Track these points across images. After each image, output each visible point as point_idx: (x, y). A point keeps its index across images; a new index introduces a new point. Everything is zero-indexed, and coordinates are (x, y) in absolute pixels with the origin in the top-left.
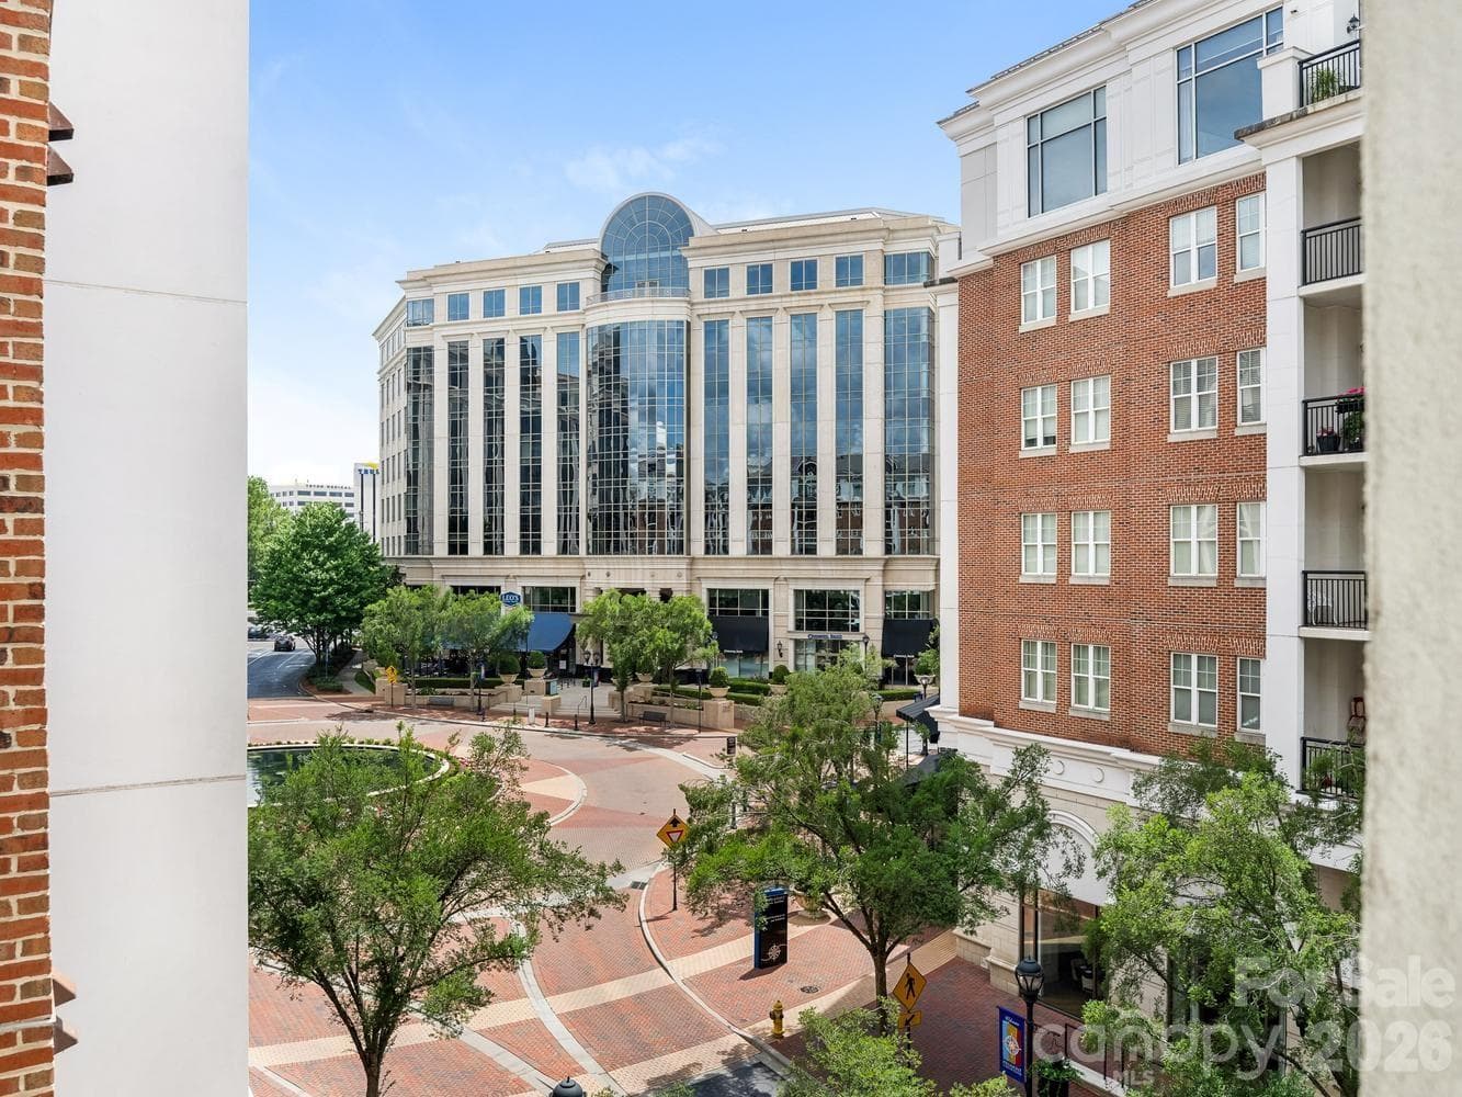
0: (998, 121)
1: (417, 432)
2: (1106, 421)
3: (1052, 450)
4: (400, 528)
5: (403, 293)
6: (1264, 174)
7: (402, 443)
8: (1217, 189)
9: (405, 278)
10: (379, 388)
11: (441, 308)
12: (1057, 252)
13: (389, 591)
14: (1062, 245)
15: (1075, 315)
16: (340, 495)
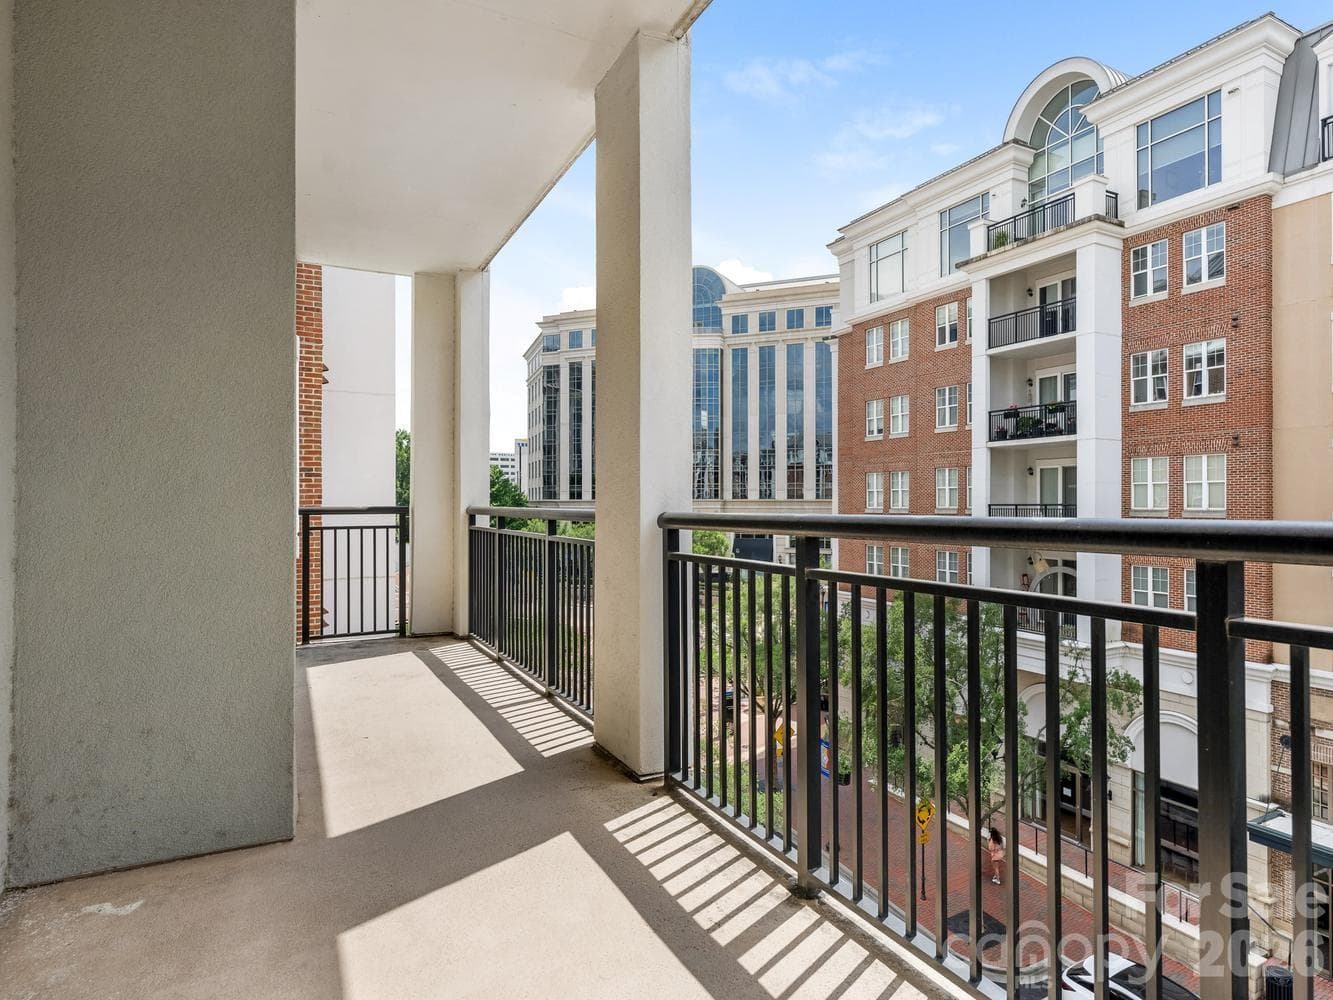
0: (855, 247)
1: (551, 419)
2: (907, 421)
3: (880, 437)
4: (539, 483)
5: (540, 330)
6: (970, 288)
7: (540, 428)
8: (957, 293)
9: (541, 320)
10: (527, 391)
11: (565, 341)
12: (884, 324)
13: (529, 522)
14: (886, 320)
15: (893, 360)
16: (508, 460)
